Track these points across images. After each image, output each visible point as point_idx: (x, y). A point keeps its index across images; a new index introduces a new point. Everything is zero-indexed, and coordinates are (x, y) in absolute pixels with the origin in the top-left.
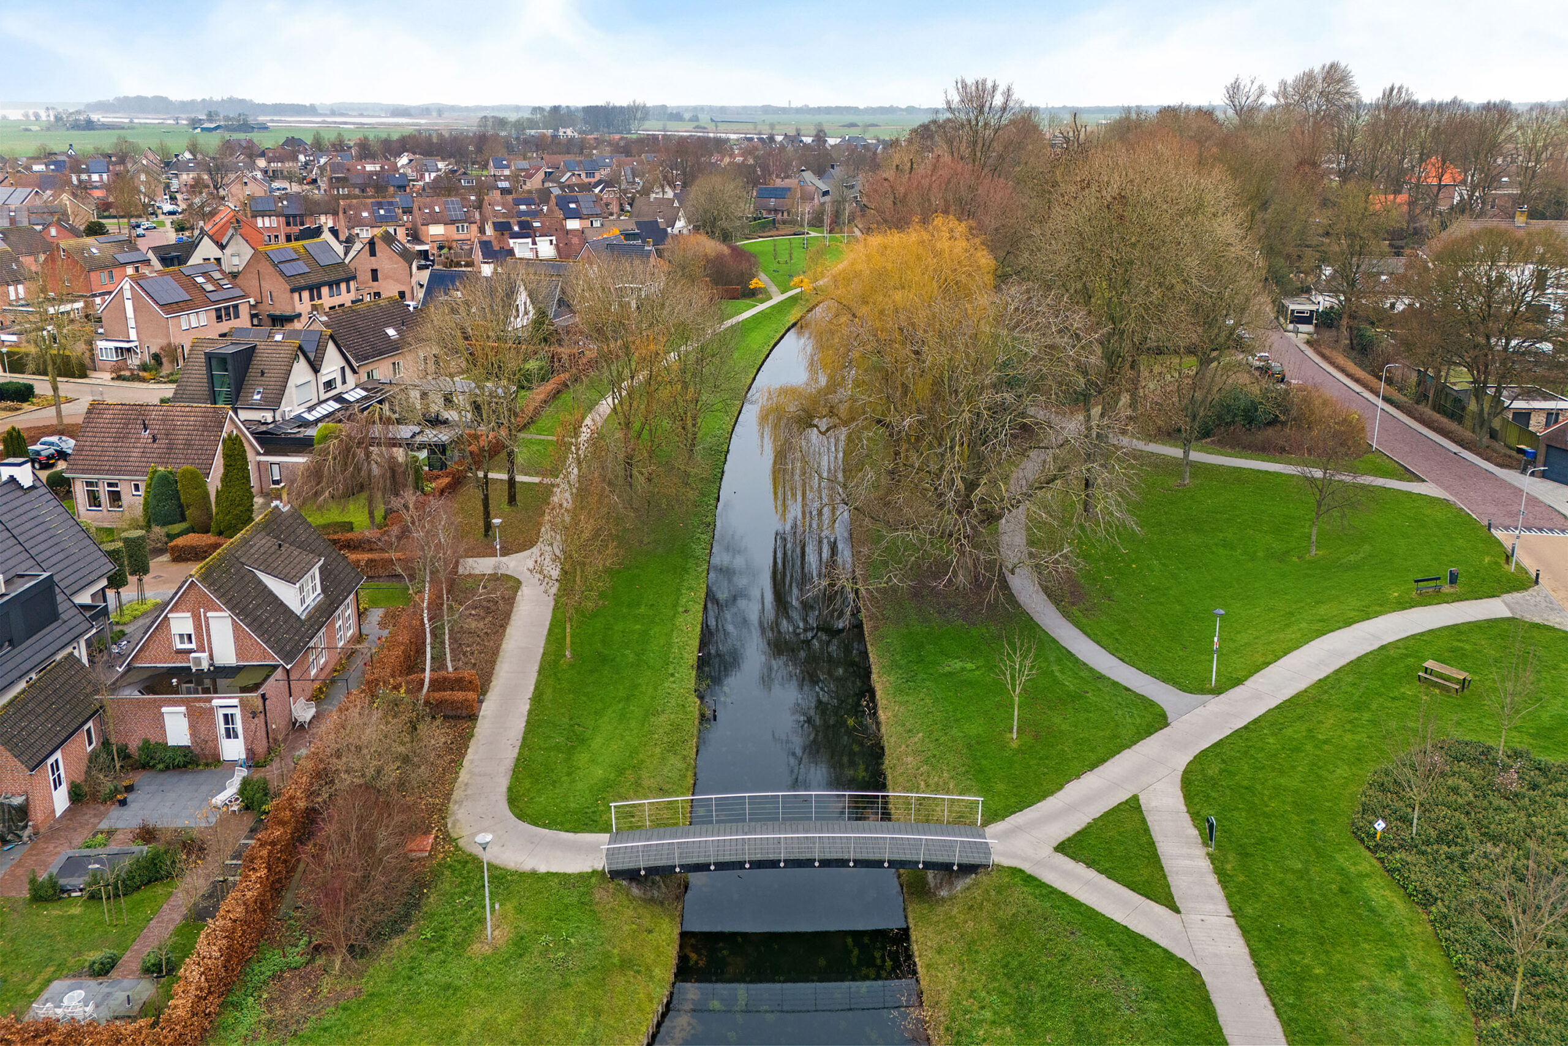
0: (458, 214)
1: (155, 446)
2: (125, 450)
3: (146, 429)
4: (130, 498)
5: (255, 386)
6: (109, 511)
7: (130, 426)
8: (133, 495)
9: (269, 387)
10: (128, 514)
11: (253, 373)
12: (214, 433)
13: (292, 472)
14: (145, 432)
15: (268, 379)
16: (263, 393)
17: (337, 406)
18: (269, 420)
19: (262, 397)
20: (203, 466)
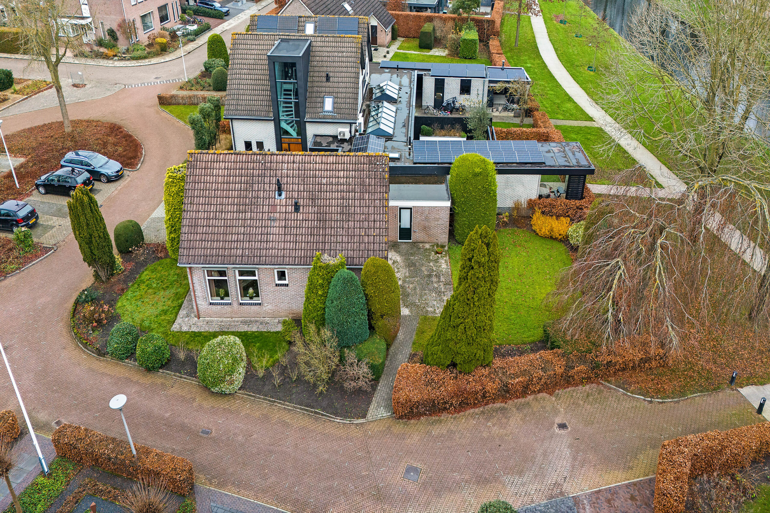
1: (300, 217)
2: (259, 224)
3: (280, 190)
4: (272, 288)
5: (322, 95)
6: (241, 304)
7: (256, 187)
8: (277, 285)
9: (340, 95)
10: (268, 307)
11: (316, 77)
12: (378, 196)
13: (427, 219)
14: (280, 195)
15: (336, 85)
16: (334, 103)
17: (394, 109)
18: (347, 136)
19: (334, 108)
20: (376, 246)
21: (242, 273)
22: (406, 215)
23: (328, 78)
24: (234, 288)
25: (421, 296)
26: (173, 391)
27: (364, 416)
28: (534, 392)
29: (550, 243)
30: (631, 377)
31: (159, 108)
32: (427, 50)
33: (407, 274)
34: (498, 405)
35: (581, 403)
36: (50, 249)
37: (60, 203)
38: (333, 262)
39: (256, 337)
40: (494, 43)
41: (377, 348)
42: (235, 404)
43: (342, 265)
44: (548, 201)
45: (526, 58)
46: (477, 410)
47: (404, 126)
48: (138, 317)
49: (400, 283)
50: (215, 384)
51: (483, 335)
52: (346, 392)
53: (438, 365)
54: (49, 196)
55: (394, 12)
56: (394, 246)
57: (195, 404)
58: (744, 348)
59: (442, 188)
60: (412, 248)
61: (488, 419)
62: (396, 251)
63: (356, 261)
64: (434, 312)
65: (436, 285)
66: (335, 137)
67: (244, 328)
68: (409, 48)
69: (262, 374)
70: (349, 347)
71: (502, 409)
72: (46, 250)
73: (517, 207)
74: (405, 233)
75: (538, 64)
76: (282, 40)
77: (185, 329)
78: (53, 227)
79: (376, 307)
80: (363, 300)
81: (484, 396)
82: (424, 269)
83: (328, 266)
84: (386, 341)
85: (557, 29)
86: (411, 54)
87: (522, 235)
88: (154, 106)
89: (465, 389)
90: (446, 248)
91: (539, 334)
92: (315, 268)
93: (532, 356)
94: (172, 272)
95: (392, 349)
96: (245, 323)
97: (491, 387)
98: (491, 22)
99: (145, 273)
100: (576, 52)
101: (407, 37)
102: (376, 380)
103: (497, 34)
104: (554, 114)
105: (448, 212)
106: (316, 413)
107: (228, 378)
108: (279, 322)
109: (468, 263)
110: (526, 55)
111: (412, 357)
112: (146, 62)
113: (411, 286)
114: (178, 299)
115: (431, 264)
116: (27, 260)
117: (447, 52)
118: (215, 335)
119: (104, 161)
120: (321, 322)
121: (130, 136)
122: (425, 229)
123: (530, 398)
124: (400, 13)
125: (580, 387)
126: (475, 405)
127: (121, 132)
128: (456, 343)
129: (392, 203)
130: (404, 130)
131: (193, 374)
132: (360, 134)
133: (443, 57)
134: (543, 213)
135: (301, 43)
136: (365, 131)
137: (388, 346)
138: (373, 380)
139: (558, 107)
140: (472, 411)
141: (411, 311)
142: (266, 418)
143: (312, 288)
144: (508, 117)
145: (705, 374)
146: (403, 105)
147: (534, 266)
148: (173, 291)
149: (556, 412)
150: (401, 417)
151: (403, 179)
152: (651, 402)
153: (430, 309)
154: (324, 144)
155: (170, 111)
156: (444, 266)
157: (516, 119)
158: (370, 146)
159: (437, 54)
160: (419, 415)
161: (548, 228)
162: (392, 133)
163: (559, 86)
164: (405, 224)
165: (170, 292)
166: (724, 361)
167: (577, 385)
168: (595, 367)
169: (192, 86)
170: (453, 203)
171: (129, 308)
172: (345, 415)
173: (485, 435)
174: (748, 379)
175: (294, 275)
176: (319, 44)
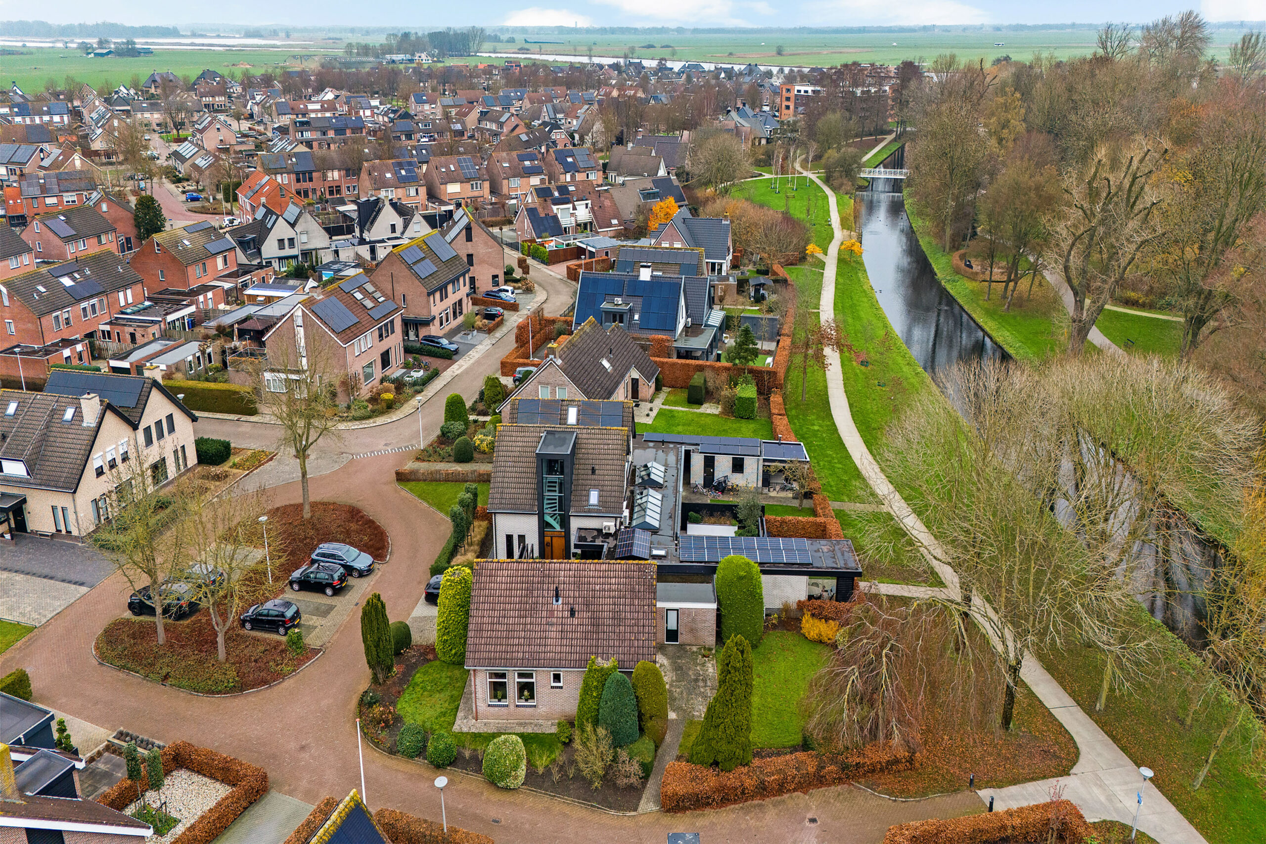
0: (471, 172)
1: (576, 621)
2: (538, 628)
3: (557, 597)
4: (547, 690)
5: (588, 487)
6: (517, 706)
7: (535, 593)
8: (552, 687)
9: (605, 488)
10: (542, 710)
11: (581, 470)
12: (646, 602)
13: (694, 620)
14: (557, 601)
15: (601, 478)
16: (600, 496)
17: (659, 497)
18: (612, 531)
19: (599, 501)
20: (645, 650)
21: (521, 675)
22: (672, 616)
23: (593, 471)
24: (512, 690)
25: (688, 701)
26: (461, 787)
27: (635, 810)
28: (789, 791)
29: (820, 647)
30: (880, 778)
31: (398, 487)
32: (697, 406)
33: (674, 678)
34: (756, 802)
35: (832, 801)
36: (319, 651)
37: (316, 600)
38: (606, 665)
39: (532, 738)
40: (776, 399)
41: (646, 748)
42: (519, 798)
43: (614, 668)
44: (818, 602)
45: (813, 417)
46: (737, 806)
47: (671, 517)
48: (419, 720)
49: (667, 687)
50: (502, 779)
51: (741, 734)
52: (618, 789)
53: (702, 763)
54: (302, 593)
55: (658, 359)
56: (661, 648)
57: (483, 798)
58: (991, 755)
59: (708, 587)
60: (679, 651)
61: (746, 814)
62: (662, 654)
63: (627, 664)
64: (700, 716)
65: (702, 690)
66: (599, 531)
67: (521, 730)
68: (675, 403)
69: (541, 773)
70: (621, 747)
71: (760, 805)
72: (316, 652)
73: (786, 609)
74: (672, 635)
75: (827, 426)
76: (548, 432)
77: (465, 730)
78: (316, 627)
79: (646, 708)
80: (634, 702)
81: (743, 793)
82: (691, 673)
83: (602, 669)
84: (655, 742)
85: (856, 375)
86: (678, 412)
87: (790, 638)
88: (390, 483)
89: (726, 785)
90: (714, 652)
91: (797, 739)
92: (590, 671)
93: (788, 757)
94: (444, 675)
95: (660, 751)
96: (520, 724)
97: (750, 783)
98: (772, 374)
99: (418, 675)
100: (875, 409)
101: (673, 387)
102: (645, 778)
103: (780, 387)
104: (838, 495)
105: (715, 614)
106: (592, 806)
107: (513, 773)
108: (552, 724)
109: (726, 667)
110: (813, 414)
111: (679, 758)
112: (370, 423)
113: (678, 690)
114: (454, 701)
115: (698, 668)
116: (301, 662)
117: (720, 409)
118: (494, 736)
119: (356, 555)
120: (596, 723)
121: (372, 522)
122: (692, 630)
123: (786, 796)
124: (666, 360)
125: (833, 787)
126: (735, 802)
127: (362, 517)
128: (717, 742)
129: (659, 605)
130: (670, 522)
131: (478, 770)
132: (626, 527)
133: (715, 415)
134: (813, 615)
135: (568, 436)
136: (630, 523)
137: (657, 747)
138: (643, 777)
139: (845, 486)
140: (733, 806)
141: (678, 715)
142: (548, 809)
143: (586, 689)
144: (786, 498)
145: (948, 777)
146: (670, 491)
147: (800, 672)
148: (448, 693)
149: (808, 808)
150: (668, 811)
151: (670, 578)
152: (895, 801)
153: (696, 713)
154: (589, 539)
155: (410, 489)
156: (711, 670)
157: (795, 501)
158: (636, 542)
159: (709, 411)
160: (684, 809)
161: (817, 631)
162: (657, 526)
163: (848, 457)
164: (672, 625)
165: (445, 695)
166: (968, 766)
167: (829, 785)
168: (845, 767)
169: (430, 456)
170: (719, 604)
171: (409, 710)
172: (619, 808)
173: (743, 826)
174: (988, 782)
175: (569, 678)
176: (585, 436)
